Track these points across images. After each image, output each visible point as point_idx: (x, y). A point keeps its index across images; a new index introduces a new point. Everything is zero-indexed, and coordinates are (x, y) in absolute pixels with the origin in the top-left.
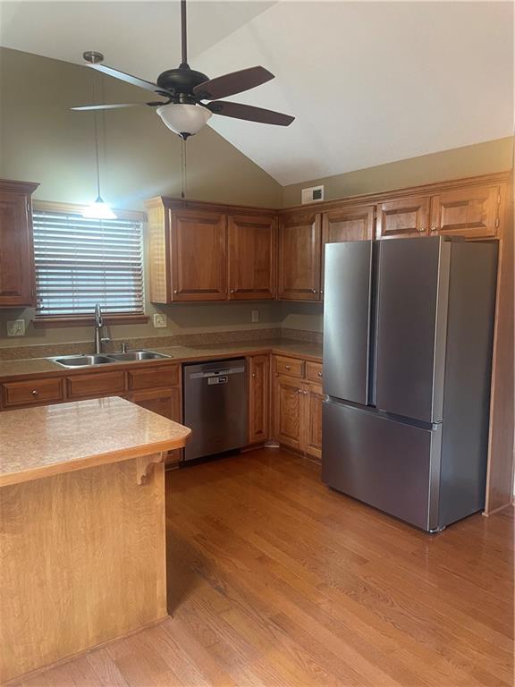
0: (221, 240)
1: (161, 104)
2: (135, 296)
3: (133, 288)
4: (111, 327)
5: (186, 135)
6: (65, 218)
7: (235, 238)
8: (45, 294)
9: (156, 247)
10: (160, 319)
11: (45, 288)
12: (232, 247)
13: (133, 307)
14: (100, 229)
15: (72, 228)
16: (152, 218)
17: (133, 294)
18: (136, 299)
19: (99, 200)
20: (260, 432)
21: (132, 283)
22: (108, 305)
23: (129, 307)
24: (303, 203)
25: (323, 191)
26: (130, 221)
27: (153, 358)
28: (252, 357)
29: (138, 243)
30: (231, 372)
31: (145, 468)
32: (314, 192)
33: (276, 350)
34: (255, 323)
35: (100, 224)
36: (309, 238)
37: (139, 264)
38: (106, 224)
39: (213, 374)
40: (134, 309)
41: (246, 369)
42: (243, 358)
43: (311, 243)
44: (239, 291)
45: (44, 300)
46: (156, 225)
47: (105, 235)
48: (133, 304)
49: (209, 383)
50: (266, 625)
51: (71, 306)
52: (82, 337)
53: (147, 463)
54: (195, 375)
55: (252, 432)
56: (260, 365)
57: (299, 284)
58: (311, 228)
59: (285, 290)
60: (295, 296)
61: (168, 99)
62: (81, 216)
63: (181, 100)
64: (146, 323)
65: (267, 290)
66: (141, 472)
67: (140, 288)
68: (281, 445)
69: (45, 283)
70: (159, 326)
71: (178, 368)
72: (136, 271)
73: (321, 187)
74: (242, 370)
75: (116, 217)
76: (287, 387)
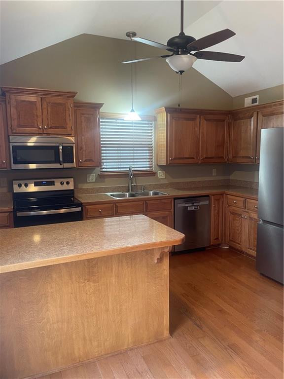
0: (196, 129)
1: (169, 56)
2: (149, 161)
3: (148, 157)
4: (136, 178)
5: (181, 72)
6: (115, 121)
7: (205, 128)
8: (105, 161)
9: (161, 134)
10: (162, 174)
11: (105, 158)
12: (203, 133)
13: (148, 167)
14: (132, 126)
15: (118, 126)
16: (159, 119)
17: (148, 160)
18: (150, 163)
19: (133, 111)
20: (217, 239)
21: (148, 154)
22: (135, 166)
23: (146, 167)
24: (245, 106)
25: (258, 98)
26: (147, 121)
27: (158, 195)
28: (213, 195)
29: (151, 133)
30: (201, 203)
31: (159, 254)
32: (252, 99)
33: (227, 192)
34: (214, 176)
35: (132, 123)
36: (249, 126)
37: (152, 144)
38: (135, 123)
39: (191, 205)
40: (148, 168)
41: (209, 202)
42: (208, 196)
43: (251, 129)
44: (205, 158)
45: (105, 164)
46: (161, 123)
47: (135, 129)
48: (148, 166)
49: (189, 209)
50: (226, 349)
51: (117, 167)
52: (122, 183)
53: (161, 252)
54: (181, 205)
55: (212, 238)
56: (218, 200)
57: (242, 153)
58: (251, 121)
59: (234, 157)
60: (240, 161)
61: (172, 53)
62: (123, 120)
63: (180, 53)
64: (154, 176)
65: (222, 157)
66: (157, 256)
67: (151, 157)
68: (230, 247)
69: (105, 155)
70: (161, 178)
71: (171, 201)
72: (150, 148)
73: (257, 96)
74: (207, 203)
75: (140, 119)
76: (234, 213)
